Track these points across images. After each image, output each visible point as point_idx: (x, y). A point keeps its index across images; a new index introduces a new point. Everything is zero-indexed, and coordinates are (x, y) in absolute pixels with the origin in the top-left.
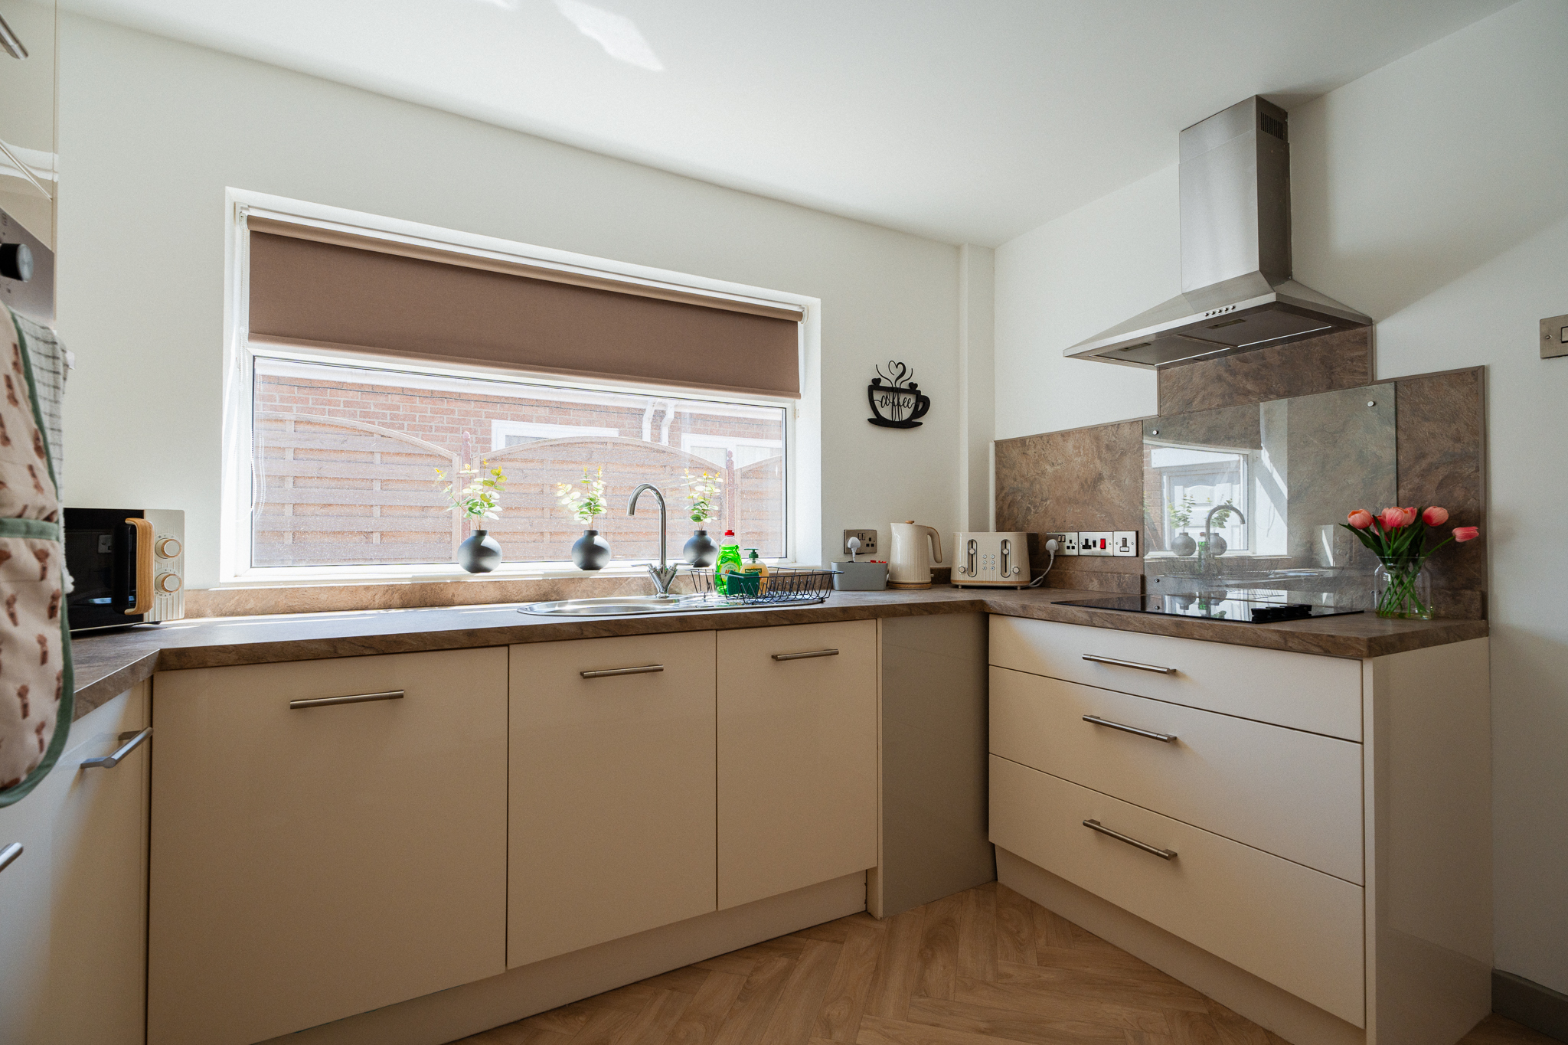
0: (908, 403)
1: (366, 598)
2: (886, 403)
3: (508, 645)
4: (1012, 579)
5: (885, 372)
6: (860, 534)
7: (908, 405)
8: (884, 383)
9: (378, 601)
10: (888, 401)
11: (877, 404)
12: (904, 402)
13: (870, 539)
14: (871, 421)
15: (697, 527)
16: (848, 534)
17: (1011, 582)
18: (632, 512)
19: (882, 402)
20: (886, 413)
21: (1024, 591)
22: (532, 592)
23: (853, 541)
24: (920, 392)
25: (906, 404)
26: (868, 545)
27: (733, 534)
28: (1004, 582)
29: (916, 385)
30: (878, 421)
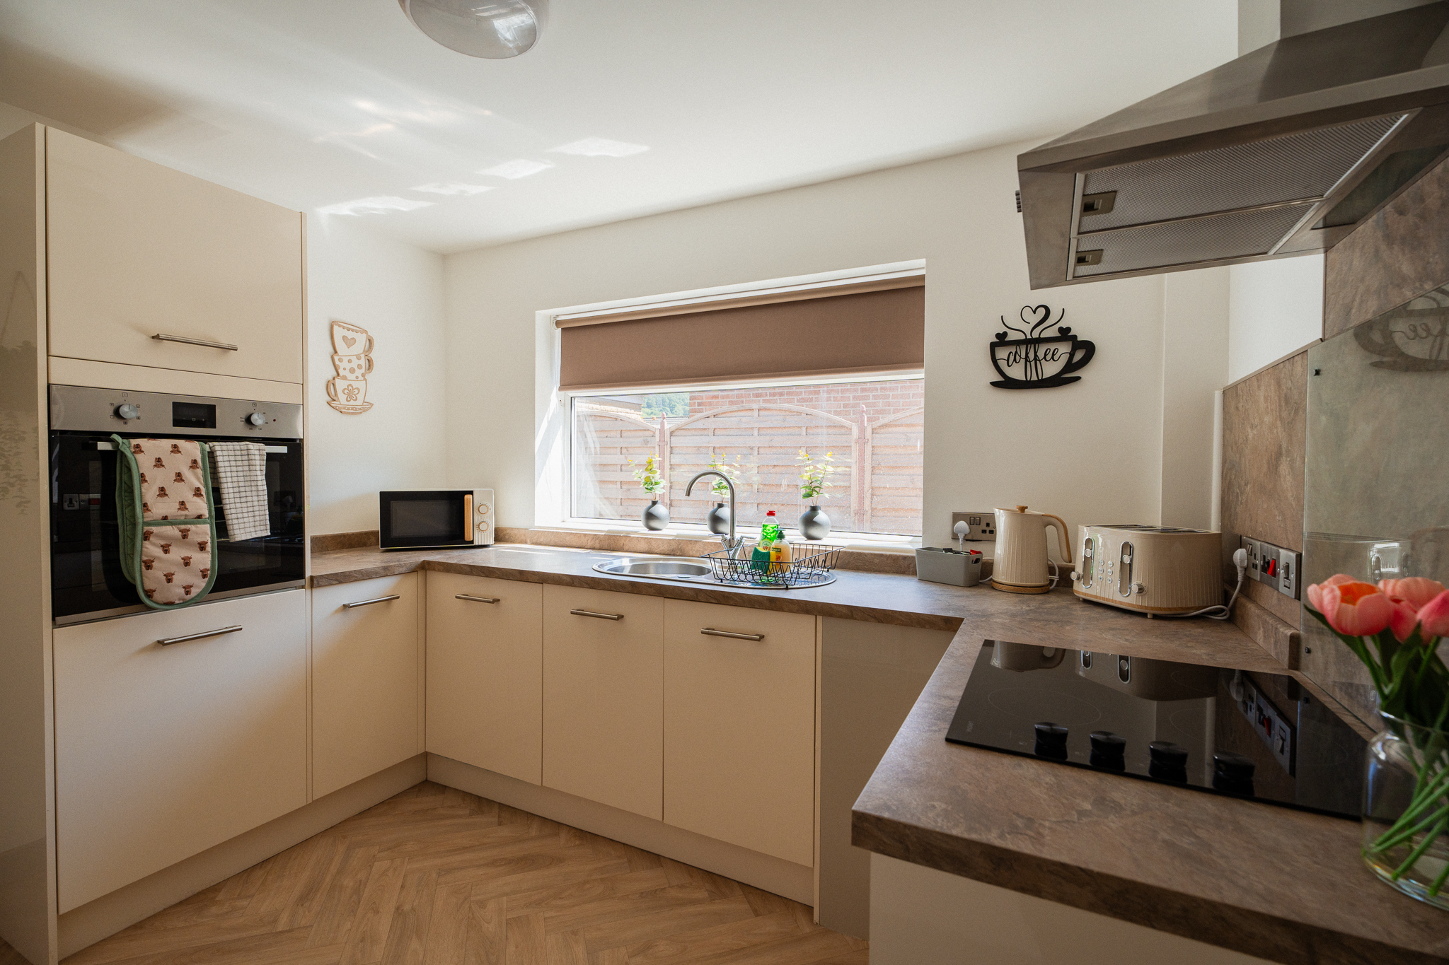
0: (1053, 355)
1: (584, 541)
2: (1015, 360)
3: (542, 583)
4: (1130, 600)
5: (1015, 322)
6: (974, 520)
7: (1052, 358)
8: (1013, 336)
9: (590, 544)
10: (1018, 358)
11: (1003, 364)
12: (1045, 355)
13: (988, 525)
14: (994, 384)
15: (810, 502)
16: (957, 517)
17: (1132, 605)
18: (688, 494)
19: (1008, 360)
20: (1016, 372)
21: (1156, 623)
22: (664, 548)
23: (962, 525)
24: (1075, 337)
25: (1048, 357)
26: (984, 531)
27: (774, 515)
28: (1121, 603)
29: (1069, 329)
30: (1006, 384)
